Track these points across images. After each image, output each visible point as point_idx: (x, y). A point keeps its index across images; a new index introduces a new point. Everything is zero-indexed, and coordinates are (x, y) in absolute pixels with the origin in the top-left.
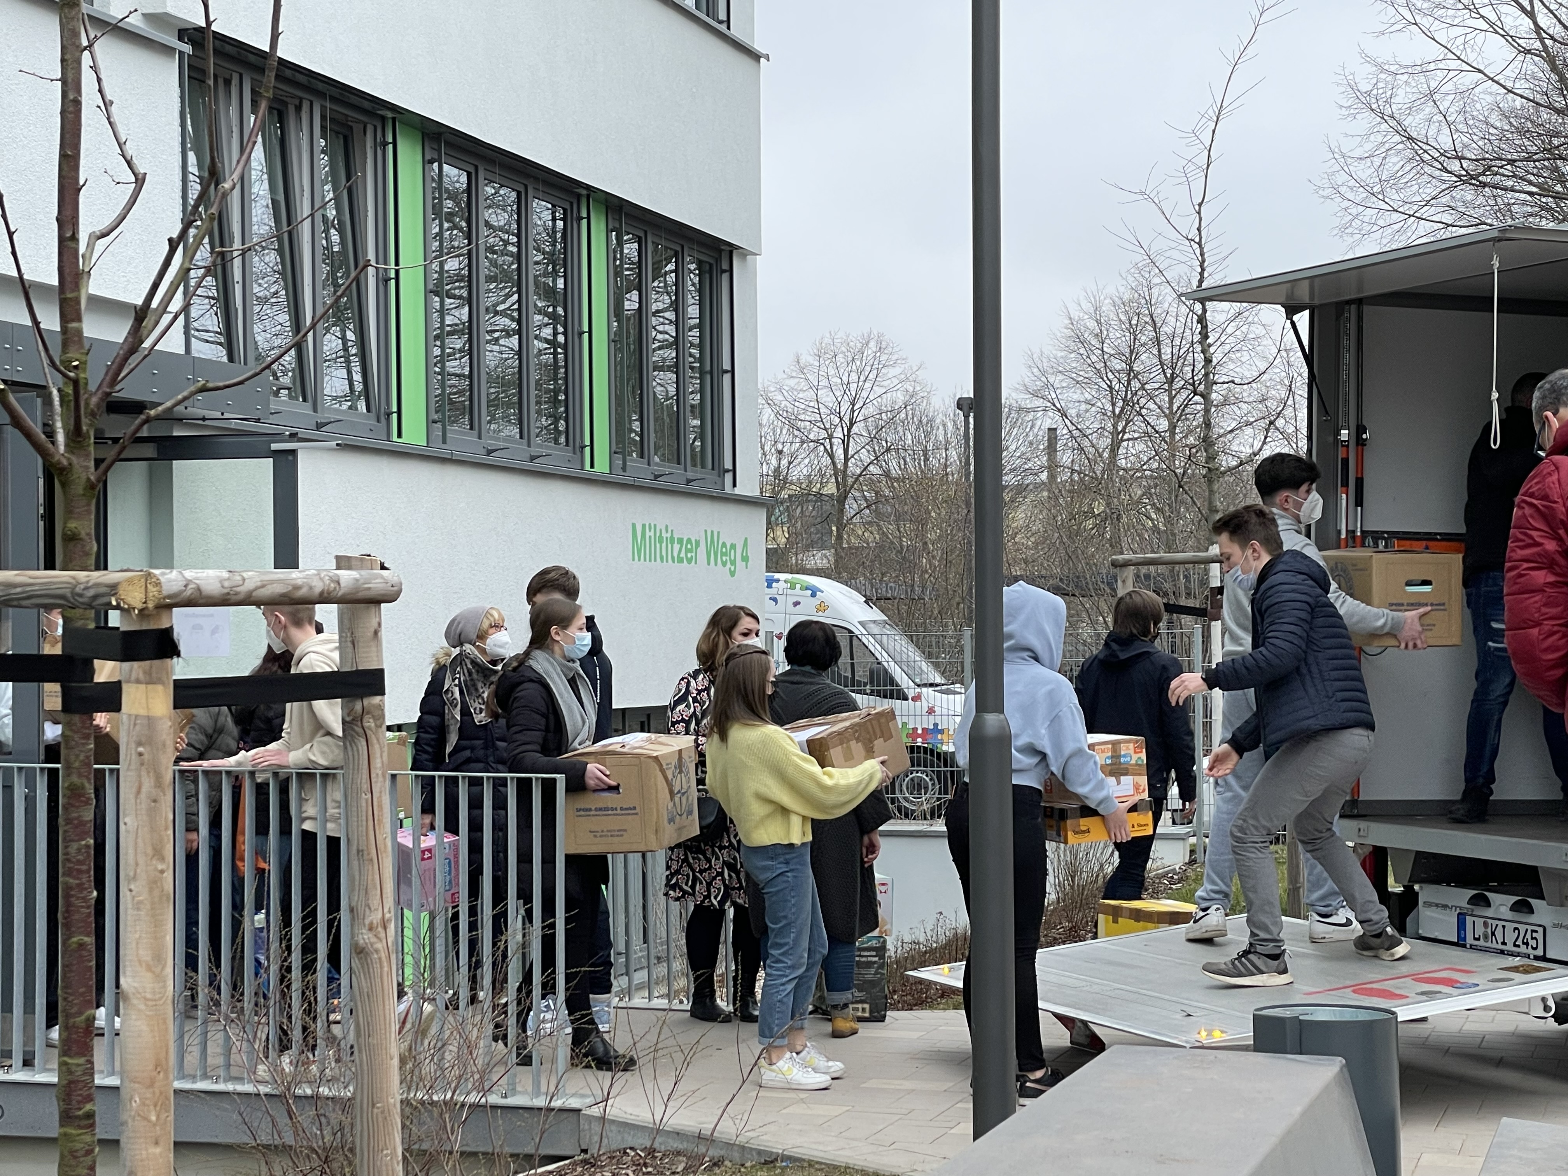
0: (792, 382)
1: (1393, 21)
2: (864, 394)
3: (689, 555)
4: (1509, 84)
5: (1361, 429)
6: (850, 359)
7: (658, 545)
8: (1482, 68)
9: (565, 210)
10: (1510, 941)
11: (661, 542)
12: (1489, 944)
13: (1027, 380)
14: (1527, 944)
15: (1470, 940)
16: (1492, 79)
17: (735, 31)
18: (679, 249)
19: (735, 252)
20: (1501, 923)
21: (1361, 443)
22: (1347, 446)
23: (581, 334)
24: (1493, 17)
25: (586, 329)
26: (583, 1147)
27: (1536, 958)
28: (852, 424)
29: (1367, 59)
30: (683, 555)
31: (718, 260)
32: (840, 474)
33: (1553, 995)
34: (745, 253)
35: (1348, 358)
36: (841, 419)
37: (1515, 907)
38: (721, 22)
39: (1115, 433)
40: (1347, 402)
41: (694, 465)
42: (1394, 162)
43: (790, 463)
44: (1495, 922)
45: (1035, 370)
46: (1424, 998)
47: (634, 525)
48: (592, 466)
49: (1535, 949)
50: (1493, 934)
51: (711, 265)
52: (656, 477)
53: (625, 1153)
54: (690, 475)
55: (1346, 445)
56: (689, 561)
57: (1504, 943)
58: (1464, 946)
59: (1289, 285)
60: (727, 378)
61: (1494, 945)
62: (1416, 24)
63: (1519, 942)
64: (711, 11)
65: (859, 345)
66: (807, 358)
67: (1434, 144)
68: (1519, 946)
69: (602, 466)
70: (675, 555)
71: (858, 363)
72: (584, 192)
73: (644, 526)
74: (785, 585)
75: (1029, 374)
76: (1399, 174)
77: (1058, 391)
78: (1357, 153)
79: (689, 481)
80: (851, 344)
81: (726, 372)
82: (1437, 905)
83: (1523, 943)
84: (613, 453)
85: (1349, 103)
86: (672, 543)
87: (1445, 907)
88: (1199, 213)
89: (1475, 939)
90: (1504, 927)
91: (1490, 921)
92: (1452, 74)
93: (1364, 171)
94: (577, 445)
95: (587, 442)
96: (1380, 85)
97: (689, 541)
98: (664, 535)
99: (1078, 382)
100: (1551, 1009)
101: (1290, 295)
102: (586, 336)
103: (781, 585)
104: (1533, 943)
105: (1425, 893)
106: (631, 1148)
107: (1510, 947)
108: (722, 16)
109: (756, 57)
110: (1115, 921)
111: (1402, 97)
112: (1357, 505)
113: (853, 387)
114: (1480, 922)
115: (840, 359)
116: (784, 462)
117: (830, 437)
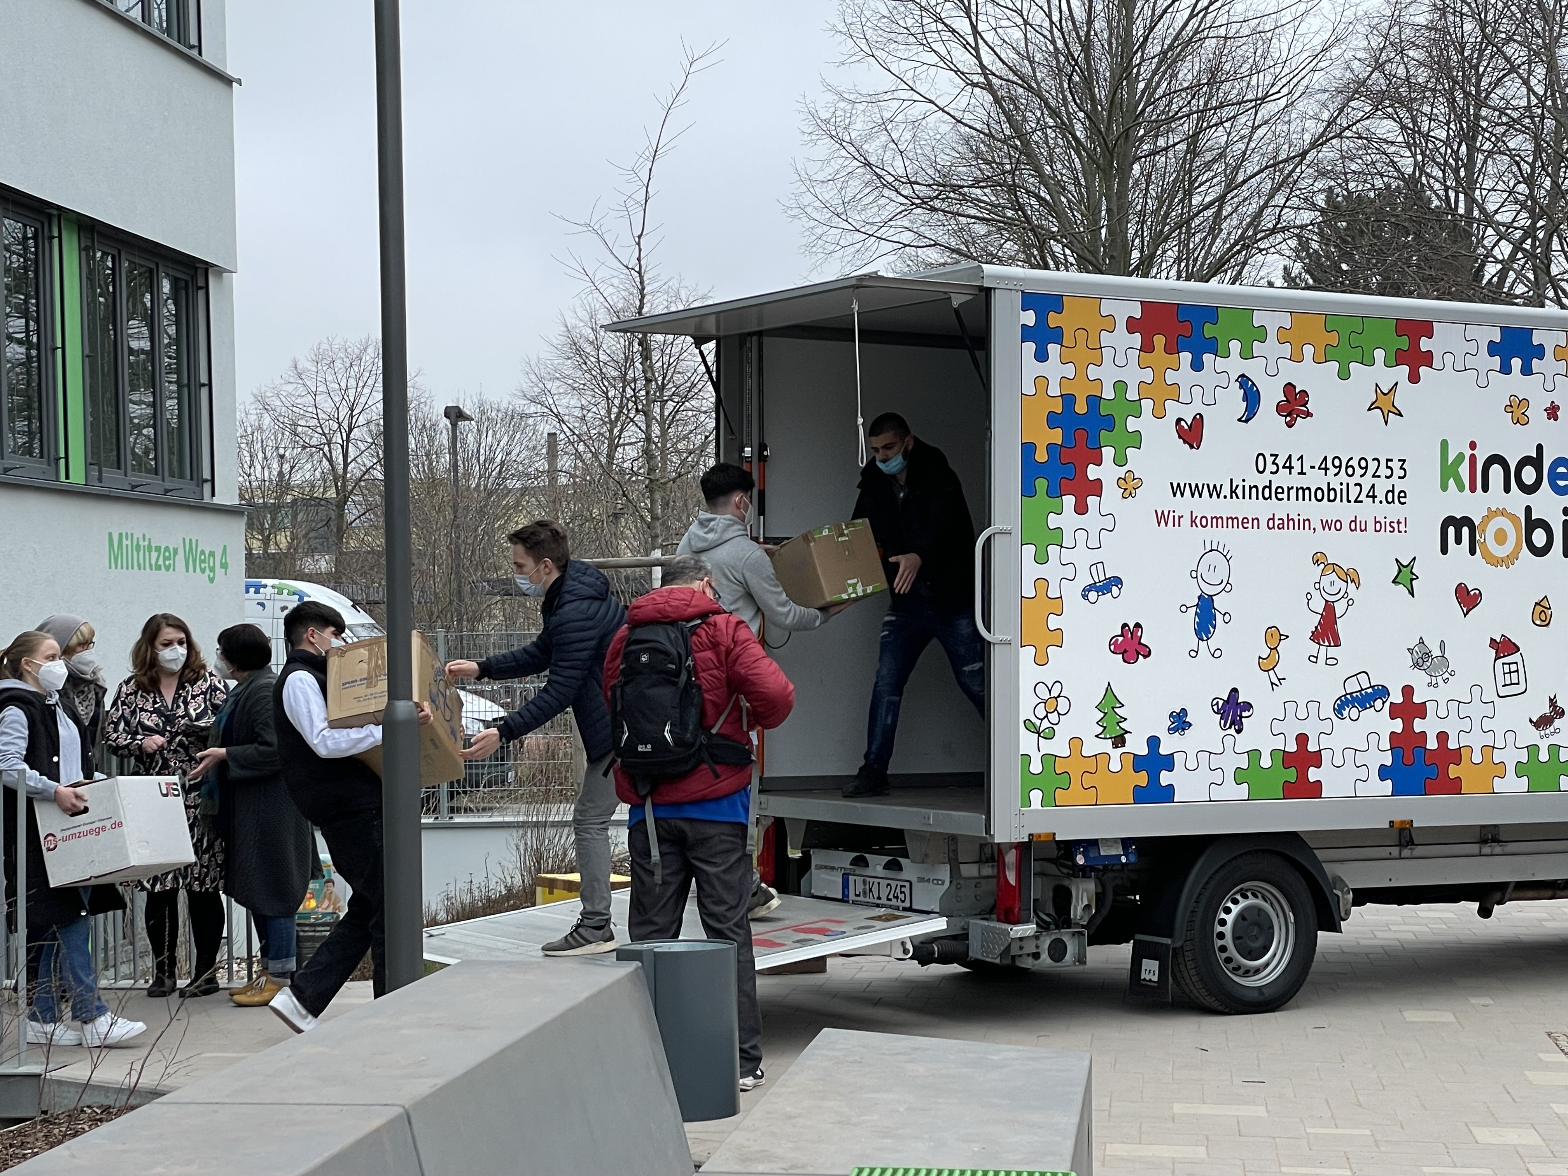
0: (290, 388)
1: (852, 52)
2: (363, 400)
3: (167, 563)
4: (958, 115)
5: (763, 447)
6: (348, 365)
7: (135, 553)
8: (933, 99)
9: (36, 229)
10: (884, 896)
11: (138, 551)
12: (867, 900)
13: (525, 385)
14: (897, 897)
15: (852, 897)
16: (941, 109)
17: (207, 57)
18: (153, 266)
19: (210, 270)
20: (877, 880)
21: (763, 459)
22: (751, 462)
23: (55, 349)
24: (943, 52)
25: (59, 344)
26: (44, 1109)
27: (905, 909)
28: (351, 430)
29: (830, 88)
30: (161, 562)
31: (194, 277)
32: (338, 478)
33: (910, 938)
34: (220, 271)
35: (751, 383)
36: (340, 425)
37: (887, 866)
38: (192, 47)
39: (611, 439)
40: (750, 422)
41: (172, 475)
42: (854, 186)
43: (292, 468)
44: (872, 880)
45: (533, 377)
46: (798, 945)
47: (110, 534)
48: (67, 477)
49: (903, 901)
50: (871, 890)
51: (187, 282)
52: (133, 488)
53: (83, 1111)
54: (168, 485)
55: (749, 461)
56: (167, 568)
57: (879, 898)
58: (848, 902)
59: (697, 319)
60: (204, 392)
61: (872, 900)
62: (873, 56)
63: (891, 896)
64: (182, 37)
65: (357, 351)
66: (305, 364)
67: (891, 170)
68: (890, 900)
69: (78, 476)
70: (153, 562)
71: (356, 369)
72: (55, 212)
73: (121, 535)
74: (273, 591)
75: (528, 381)
76: (859, 196)
77: (556, 397)
78: (820, 177)
79: (167, 491)
80: (349, 350)
81: (204, 385)
82: (826, 867)
83: (894, 897)
84: (88, 465)
85: (810, 130)
86: (150, 551)
87: (833, 868)
88: (639, 244)
89: (856, 895)
90: (879, 883)
91: (868, 879)
92: (906, 103)
93: (828, 193)
94: (52, 457)
95: (62, 454)
96: (838, 113)
97: (167, 549)
98: (141, 543)
99: (574, 389)
100: (909, 952)
101: (699, 327)
102: (59, 351)
103: (269, 590)
104: (901, 896)
105: (818, 857)
106: (89, 1107)
107: (884, 901)
108: (194, 41)
109: (228, 81)
110: (551, 893)
111: (859, 126)
112: (760, 515)
113: (351, 393)
114: (860, 880)
115: (338, 364)
116: (286, 467)
117: (329, 443)
